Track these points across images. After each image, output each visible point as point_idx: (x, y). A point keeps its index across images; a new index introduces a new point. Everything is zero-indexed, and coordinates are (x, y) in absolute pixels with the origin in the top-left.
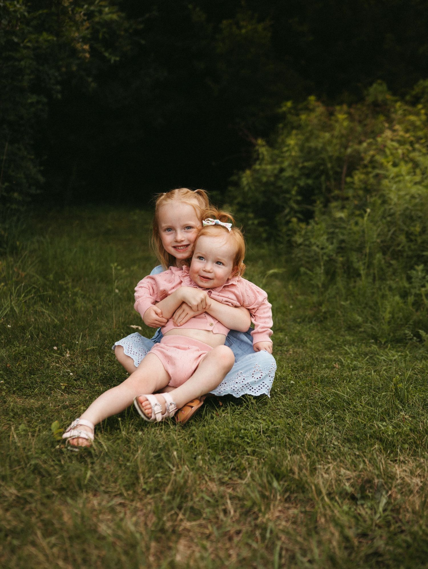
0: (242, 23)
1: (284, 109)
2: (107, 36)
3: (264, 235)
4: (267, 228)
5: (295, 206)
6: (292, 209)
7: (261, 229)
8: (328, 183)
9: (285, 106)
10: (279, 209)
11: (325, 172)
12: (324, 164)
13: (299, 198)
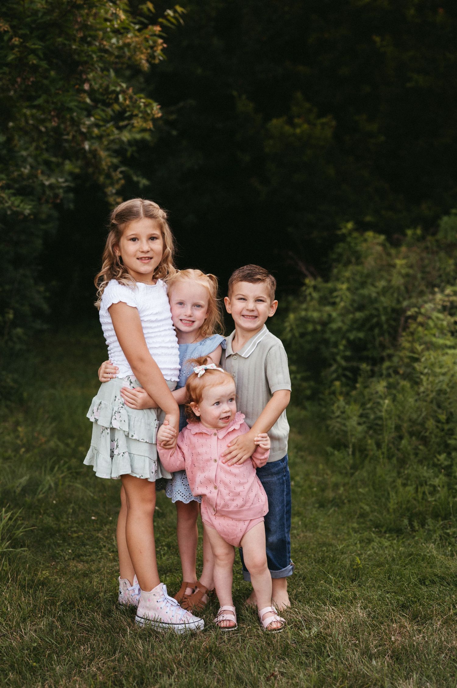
0: (296, 121)
1: (344, 231)
2: (136, 155)
3: (308, 392)
4: (312, 383)
5: (343, 363)
6: (340, 365)
7: (305, 384)
8: (381, 339)
9: (346, 227)
10: (325, 363)
11: (379, 324)
12: (378, 316)
13: (348, 353)
